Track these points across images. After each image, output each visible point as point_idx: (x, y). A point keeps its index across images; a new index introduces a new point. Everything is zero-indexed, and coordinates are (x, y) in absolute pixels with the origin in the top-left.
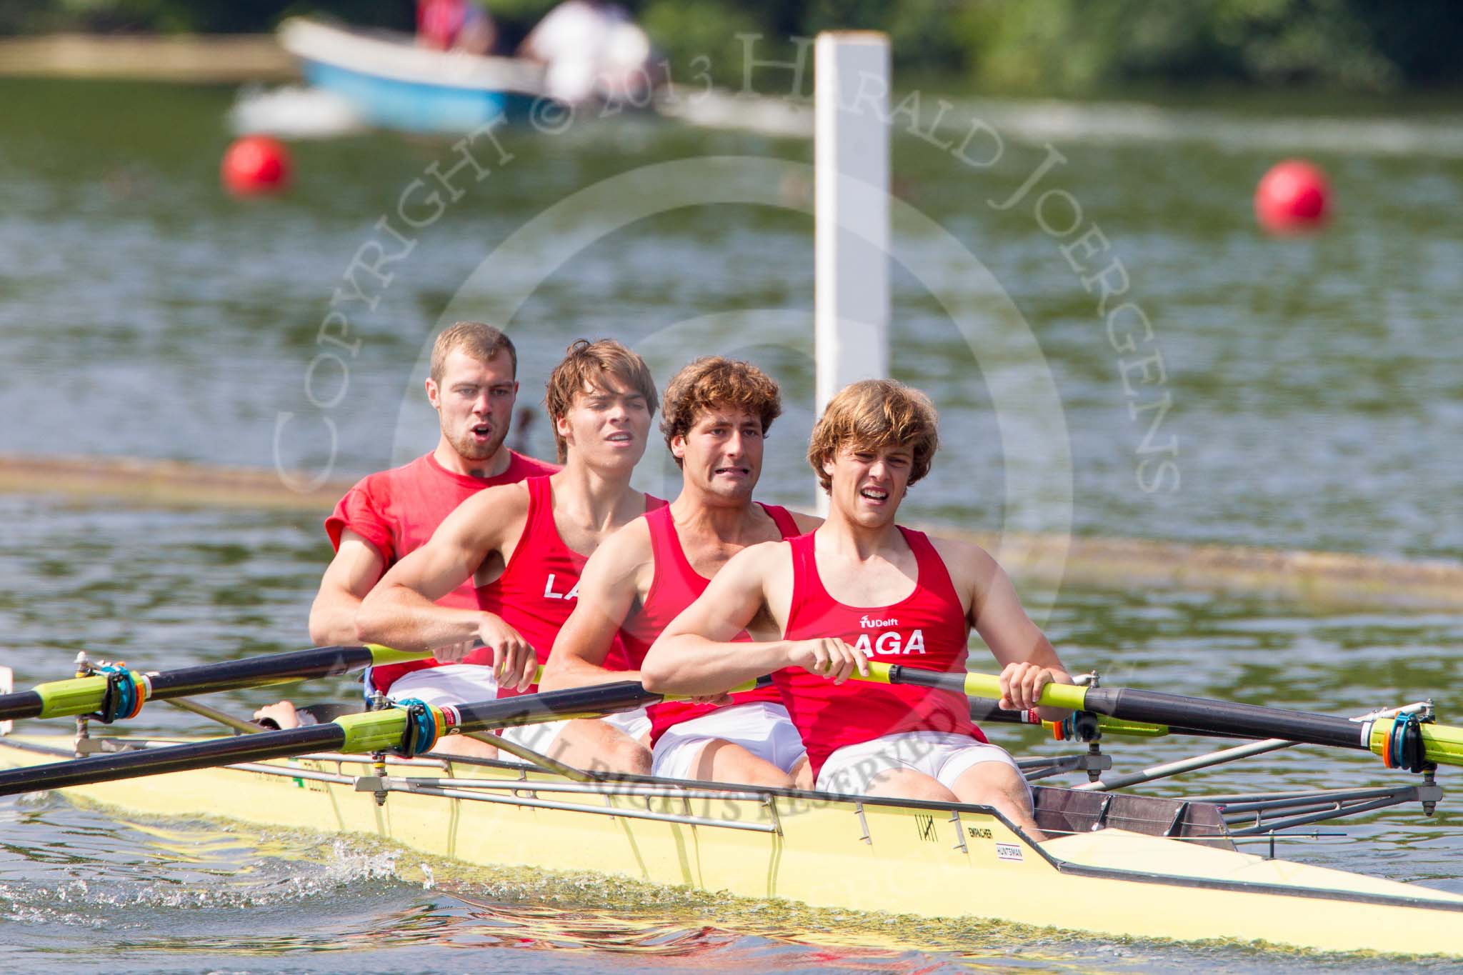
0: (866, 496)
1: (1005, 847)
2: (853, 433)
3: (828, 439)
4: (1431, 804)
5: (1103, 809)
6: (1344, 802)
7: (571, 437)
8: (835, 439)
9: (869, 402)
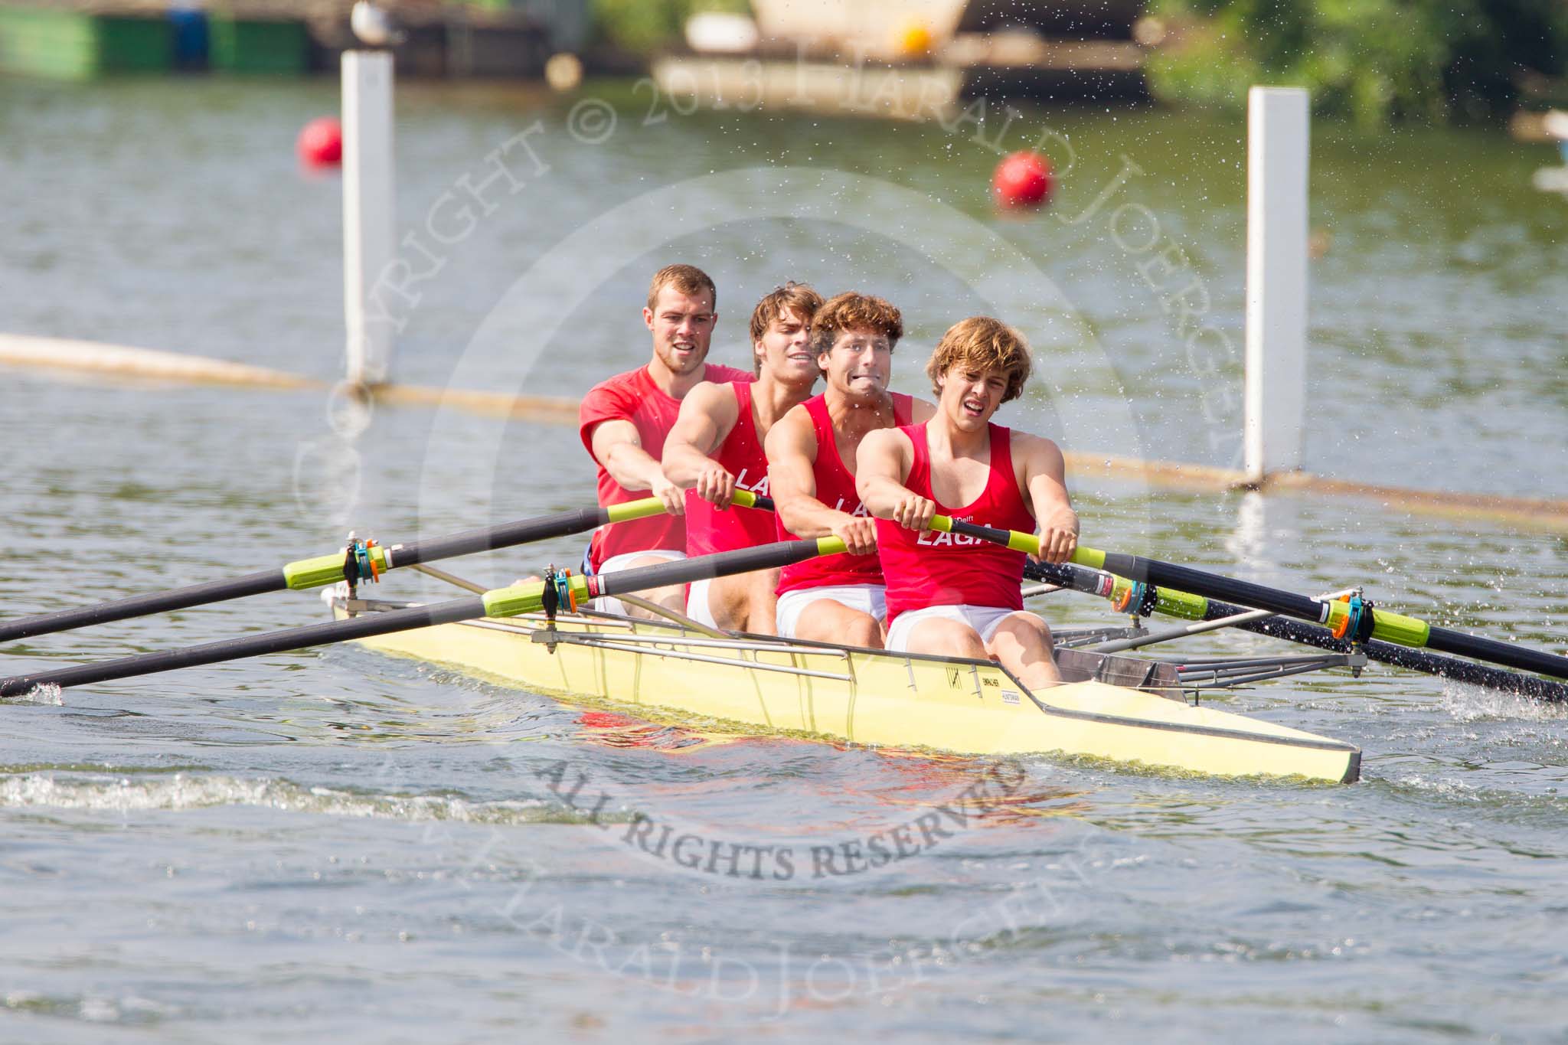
0: (968, 407)
1: (1007, 693)
2: (966, 356)
3: (945, 357)
4: (1358, 669)
5: (1099, 666)
6: (1286, 666)
7: (765, 356)
8: (951, 360)
9: (982, 334)
